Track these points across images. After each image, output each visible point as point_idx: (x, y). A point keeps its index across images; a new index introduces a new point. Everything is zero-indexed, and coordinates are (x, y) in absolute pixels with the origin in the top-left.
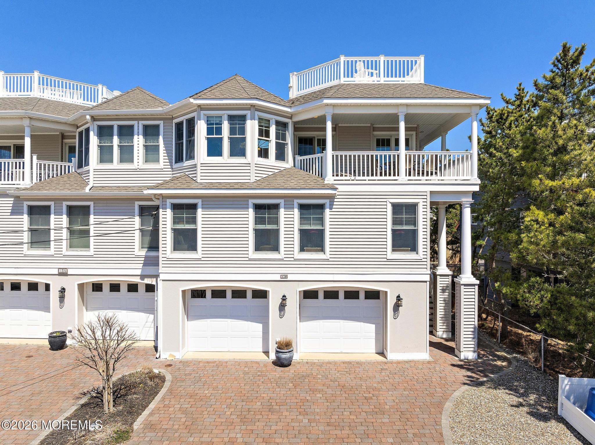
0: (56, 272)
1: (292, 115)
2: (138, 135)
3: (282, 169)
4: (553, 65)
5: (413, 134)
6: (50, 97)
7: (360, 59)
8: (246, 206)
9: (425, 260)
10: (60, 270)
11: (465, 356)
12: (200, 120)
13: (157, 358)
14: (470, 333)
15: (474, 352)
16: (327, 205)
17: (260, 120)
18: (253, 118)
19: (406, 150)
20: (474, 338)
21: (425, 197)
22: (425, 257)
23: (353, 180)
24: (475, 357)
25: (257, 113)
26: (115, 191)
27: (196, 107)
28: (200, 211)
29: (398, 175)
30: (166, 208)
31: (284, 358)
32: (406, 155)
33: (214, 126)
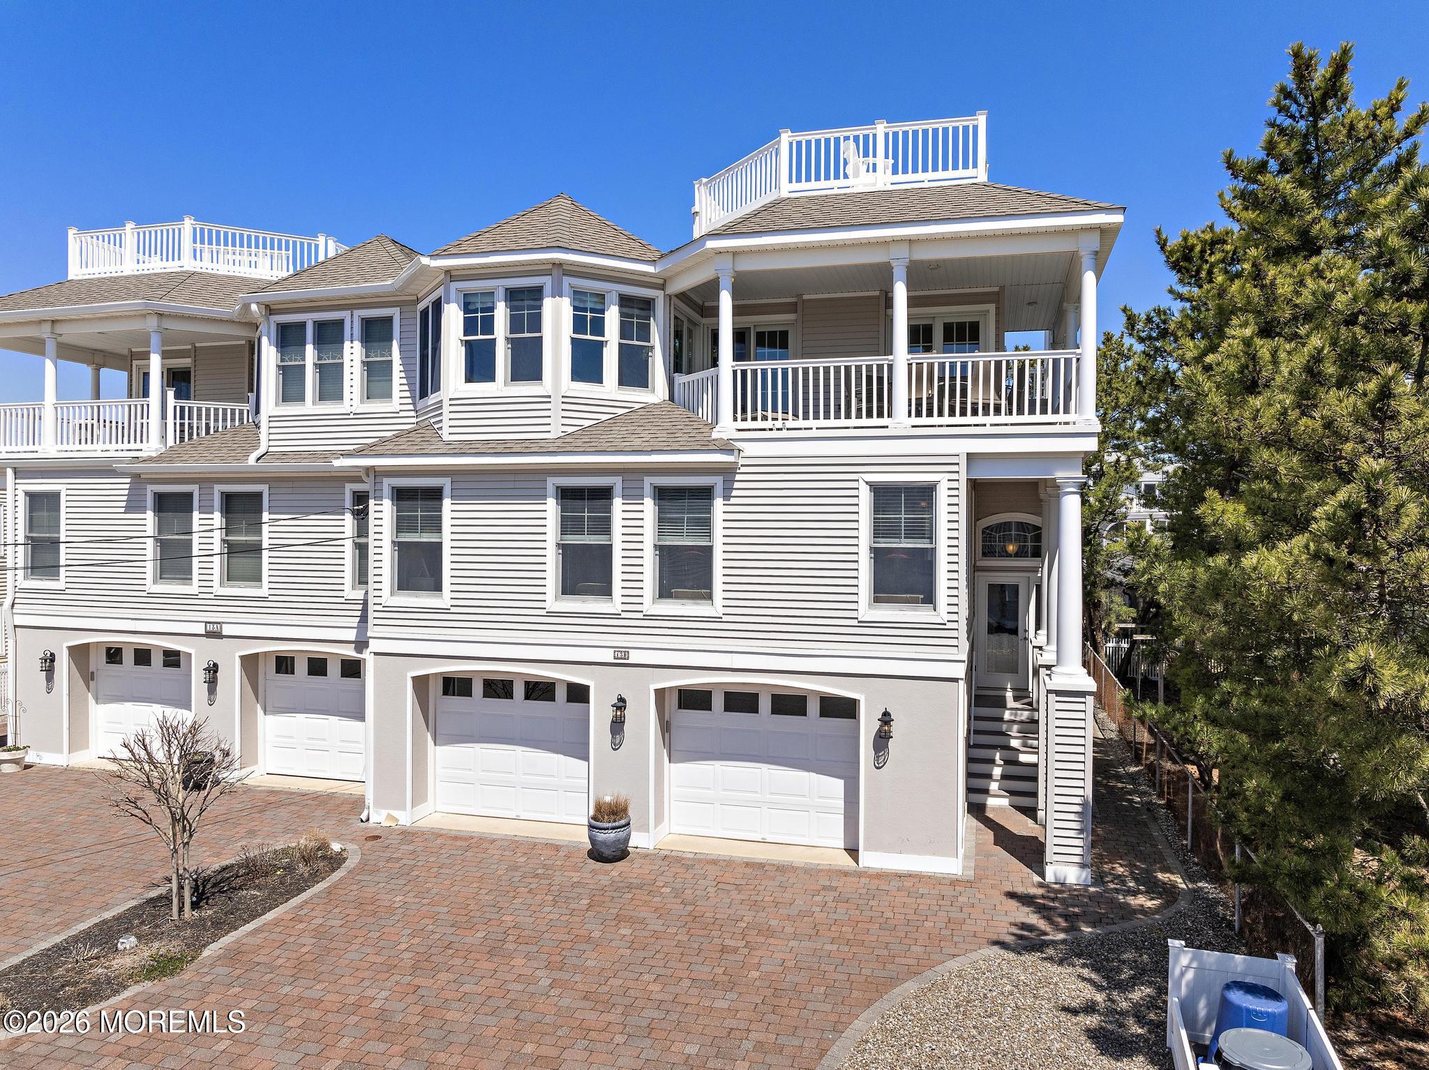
0: (200, 629)
1: (665, 280)
2: (352, 342)
3: (637, 406)
4: (1276, 109)
5: (988, 311)
6: (232, 270)
7: (846, 134)
8: (541, 492)
9: (954, 625)
10: (208, 625)
11: (1058, 874)
12: (448, 303)
13: (362, 821)
14: (1072, 817)
15: (1083, 866)
16: (719, 490)
17: (577, 295)
18: (558, 293)
19: (910, 352)
20: (1081, 831)
21: (955, 468)
22: (954, 617)
23: (781, 429)
24: (1085, 880)
25: (567, 281)
26: (305, 460)
27: (443, 276)
28: (447, 503)
29: (890, 415)
30: (381, 498)
31: (601, 842)
32: (910, 365)
33: (479, 315)
